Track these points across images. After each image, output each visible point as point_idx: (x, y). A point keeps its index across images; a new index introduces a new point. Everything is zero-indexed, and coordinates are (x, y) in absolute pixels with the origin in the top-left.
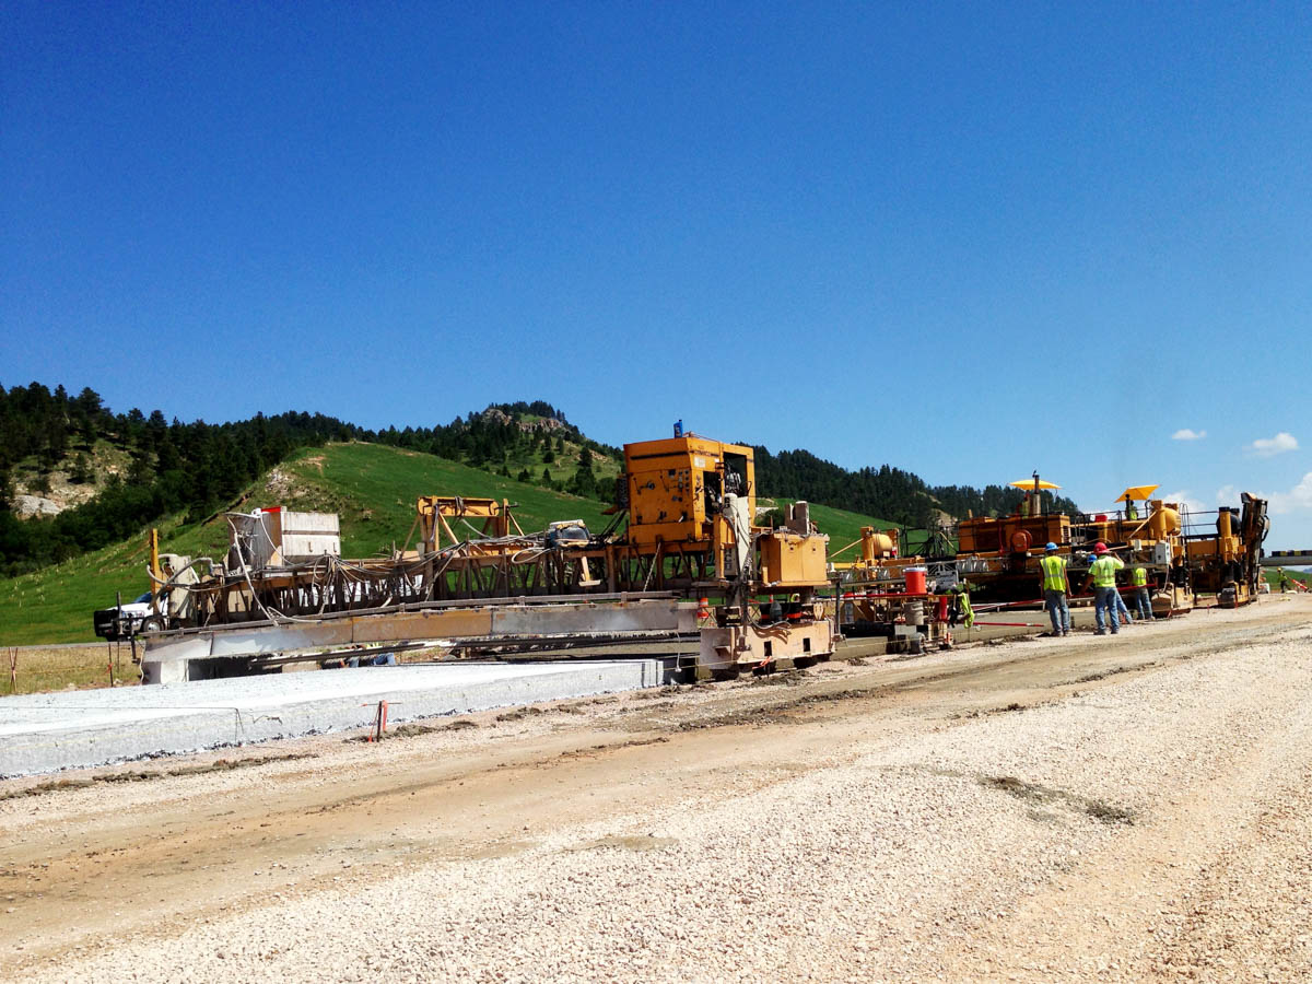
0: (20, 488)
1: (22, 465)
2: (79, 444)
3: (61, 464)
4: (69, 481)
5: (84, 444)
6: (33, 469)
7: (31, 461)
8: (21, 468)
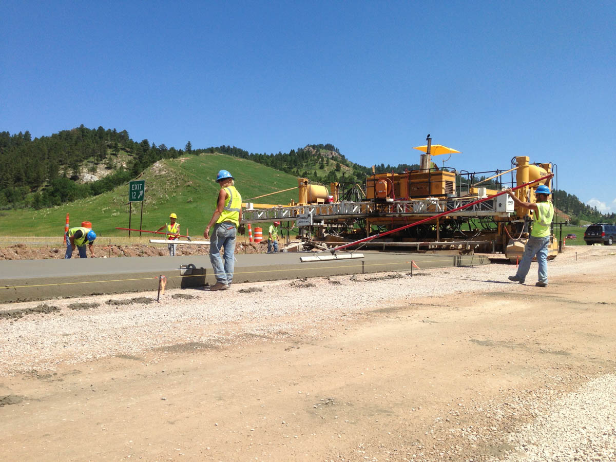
0: (85, 170)
1: (88, 160)
2: (113, 153)
3: (103, 161)
4: (106, 168)
5: (115, 153)
6: (92, 162)
7: (92, 159)
8: (88, 162)
